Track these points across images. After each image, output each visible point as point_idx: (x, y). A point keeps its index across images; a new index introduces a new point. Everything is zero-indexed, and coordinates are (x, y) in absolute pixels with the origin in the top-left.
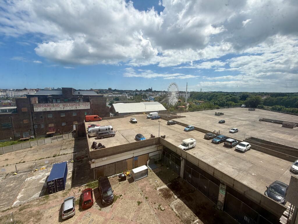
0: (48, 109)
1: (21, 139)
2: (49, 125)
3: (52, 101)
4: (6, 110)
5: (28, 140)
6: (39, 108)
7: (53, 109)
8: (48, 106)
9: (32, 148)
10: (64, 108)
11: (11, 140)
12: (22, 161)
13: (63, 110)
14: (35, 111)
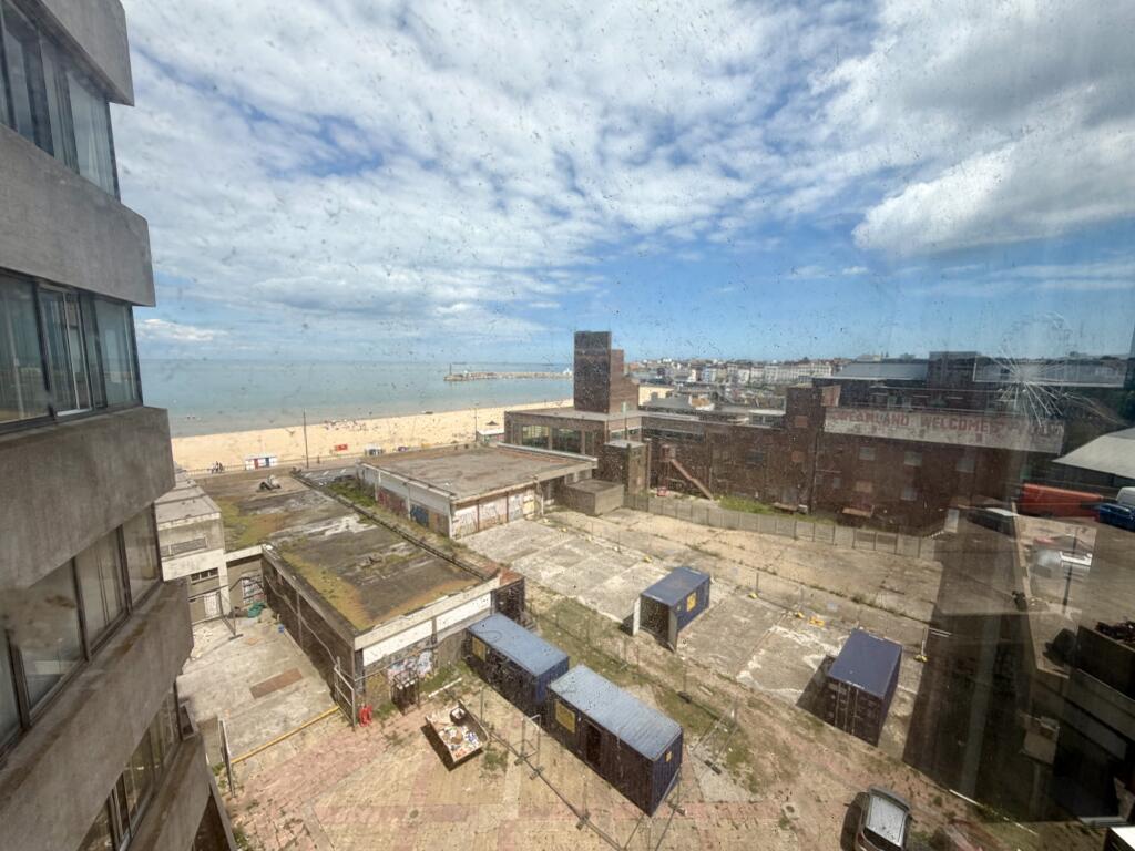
0: (866, 430)
1: (777, 504)
2: (858, 483)
3: (885, 401)
4: (761, 417)
5: (791, 512)
6: (839, 421)
7: (883, 432)
8: (870, 417)
9: (798, 543)
10: (922, 432)
11: (757, 499)
12: (770, 569)
13: (917, 439)
14: (826, 430)
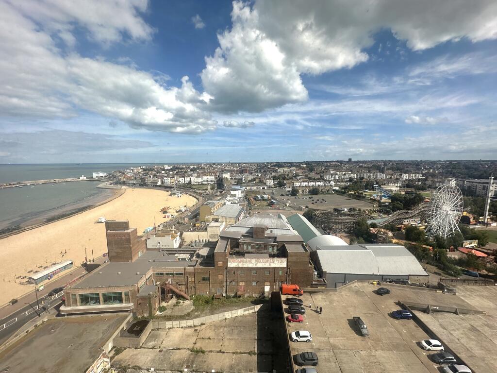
0: (241, 265)
1: (215, 295)
2: (240, 283)
6: (233, 263)
7: (246, 265)
8: (242, 261)
10: (256, 264)
13: (255, 266)
14: (229, 266)
